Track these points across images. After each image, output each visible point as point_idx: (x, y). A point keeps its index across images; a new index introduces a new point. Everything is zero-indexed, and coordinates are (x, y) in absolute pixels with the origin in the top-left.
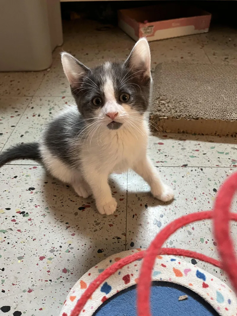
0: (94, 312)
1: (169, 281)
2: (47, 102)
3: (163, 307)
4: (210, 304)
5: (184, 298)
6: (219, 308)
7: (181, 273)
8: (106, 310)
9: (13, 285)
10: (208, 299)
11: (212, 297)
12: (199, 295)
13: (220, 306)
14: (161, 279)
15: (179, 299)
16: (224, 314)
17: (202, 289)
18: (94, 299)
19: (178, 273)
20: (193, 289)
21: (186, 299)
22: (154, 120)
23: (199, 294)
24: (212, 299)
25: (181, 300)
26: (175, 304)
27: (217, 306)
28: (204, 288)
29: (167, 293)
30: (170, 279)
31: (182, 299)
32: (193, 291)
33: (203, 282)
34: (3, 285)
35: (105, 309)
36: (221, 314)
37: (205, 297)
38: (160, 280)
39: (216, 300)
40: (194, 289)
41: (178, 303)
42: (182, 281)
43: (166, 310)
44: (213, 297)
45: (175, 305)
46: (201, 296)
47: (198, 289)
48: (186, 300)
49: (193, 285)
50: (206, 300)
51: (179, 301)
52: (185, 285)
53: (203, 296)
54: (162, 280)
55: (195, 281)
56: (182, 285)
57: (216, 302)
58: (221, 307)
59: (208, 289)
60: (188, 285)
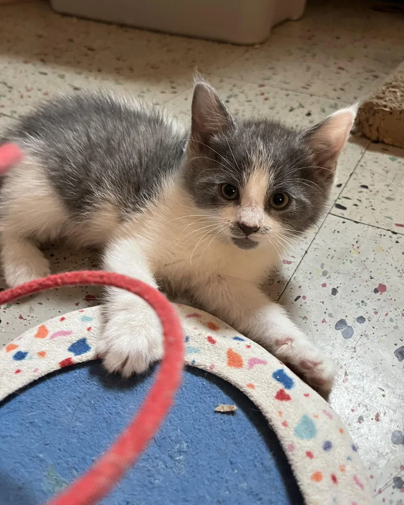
0: (37, 378)
1: (208, 369)
2: (230, 86)
3: (175, 413)
4: (277, 433)
5: (228, 410)
6: (292, 447)
7: (242, 361)
8: (59, 384)
9: (21, 317)
10: (276, 422)
11: (285, 421)
12: (259, 410)
13: (298, 443)
14: (194, 361)
15: (217, 409)
16: (297, 462)
17: (272, 401)
18: (48, 358)
19: (234, 360)
20: (252, 394)
21: (232, 413)
22: (366, 113)
23: (260, 408)
24: (285, 424)
25: (220, 412)
26: (204, 415)
27: (291, 441)
28: (277, 401)
29: (196, 390)
30: (212, 367)
31: (222, 411)
32: (251, 399)
33: (282, 388)
34: (4, 312)
35: (60, 382)
36: (293, 460)
37: (269, 417)
38: (190, 364)
39: (292, 429)
40: (254, 395)
41: (211, 416)
42: (236, 376)
43: (180, 420)
44: (289, 421)
45: (202, 417)
46: (263, 413)
47: (262, 398)
48: (231, 416)
49: (256, 388)
50: (270, 423)
51: (216, 412)
52: (238, 384)
53: (267, 415)
54: (196, 364)
55: (263, 381)
56: (233, 383)
57: (291, 433)
58: (298, 446)
59: (286, 403)
60: (245, 386)
